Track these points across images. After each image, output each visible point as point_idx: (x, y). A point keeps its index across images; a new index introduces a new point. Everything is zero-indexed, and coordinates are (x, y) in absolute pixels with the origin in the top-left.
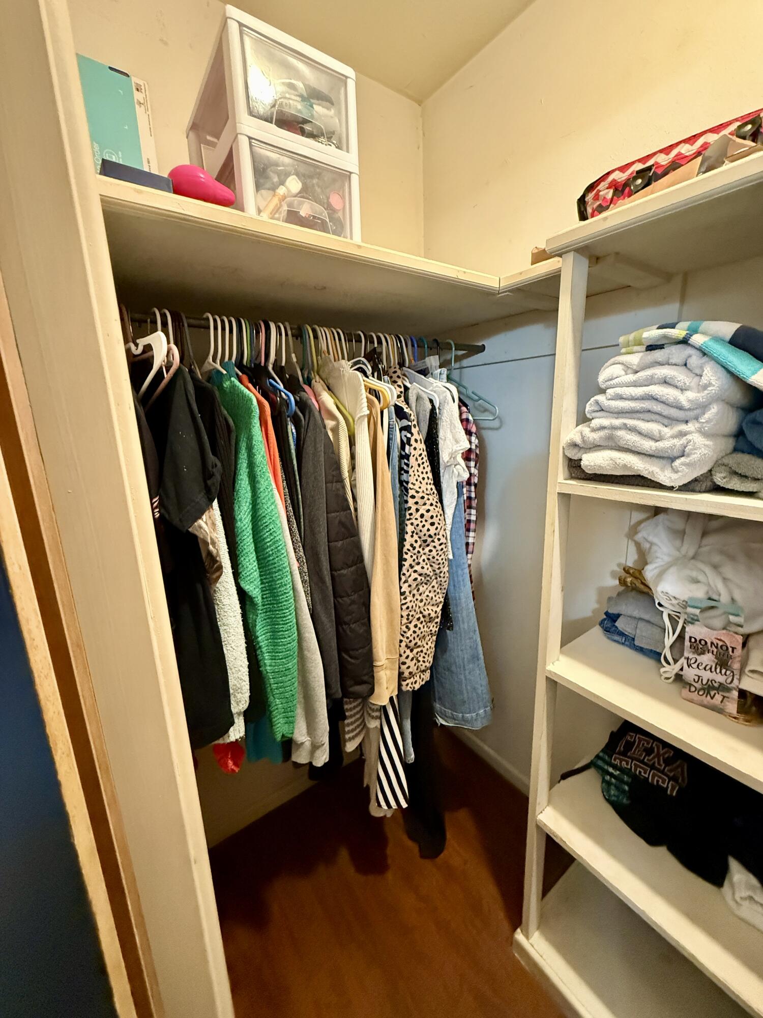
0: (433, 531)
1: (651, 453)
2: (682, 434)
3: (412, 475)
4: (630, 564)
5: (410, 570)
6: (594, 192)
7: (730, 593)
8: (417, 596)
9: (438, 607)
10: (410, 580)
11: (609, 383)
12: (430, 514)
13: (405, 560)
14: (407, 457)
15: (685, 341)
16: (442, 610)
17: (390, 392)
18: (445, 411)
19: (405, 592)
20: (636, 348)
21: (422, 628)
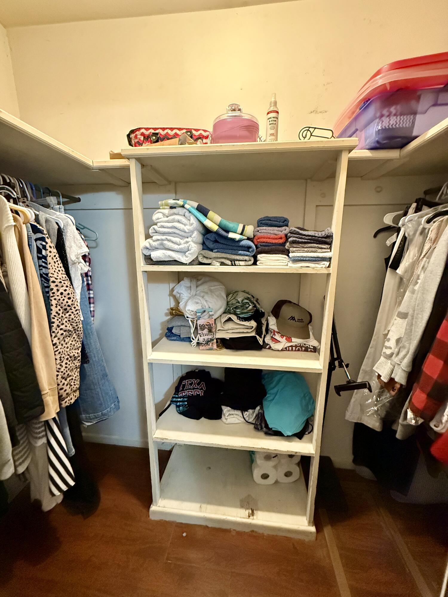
0: (70, 302)
1: (178, 250)
2: (187, 242)
3: (51, 268)
4: (172, 306)
5: (58, 329)
6: (135, 134)
7: (208, 305)
8: (64, 345)
9: (78, 350)
10: (59, 335)
11: (158, 220)
12: (67, 292)
13: (54, 323)
14: (45, 257)
15: (183, 206)
16: (81, 352)
17: (30, 213)
18: (68, 230)
19: (56, 343)
20: (166, 207)
21: (70, 364)
